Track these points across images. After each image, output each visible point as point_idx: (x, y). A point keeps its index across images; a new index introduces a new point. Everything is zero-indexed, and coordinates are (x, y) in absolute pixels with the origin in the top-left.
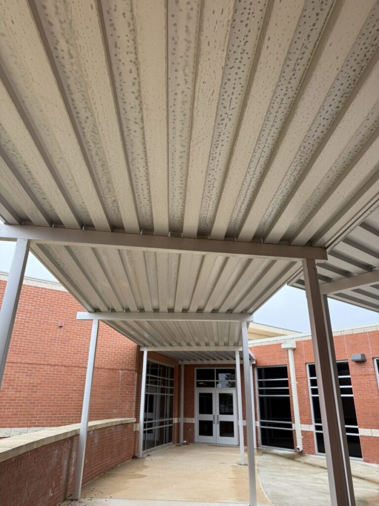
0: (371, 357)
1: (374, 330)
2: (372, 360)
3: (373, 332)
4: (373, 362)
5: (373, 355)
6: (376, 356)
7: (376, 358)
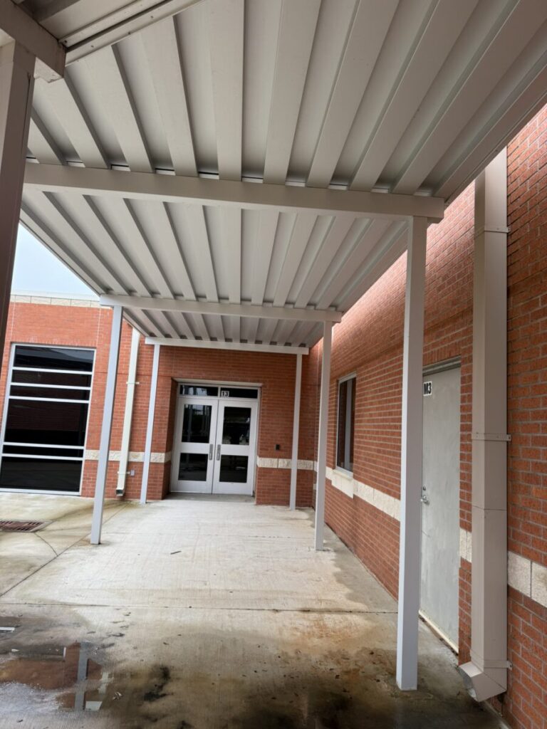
0: (9, 341)
1: (25, 302)
2: (9, 344)
3: (25, 304)
4: (10, 349)
5: (12, 338)
6: (17, 341)
7: (16, 343)
